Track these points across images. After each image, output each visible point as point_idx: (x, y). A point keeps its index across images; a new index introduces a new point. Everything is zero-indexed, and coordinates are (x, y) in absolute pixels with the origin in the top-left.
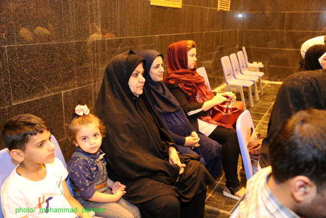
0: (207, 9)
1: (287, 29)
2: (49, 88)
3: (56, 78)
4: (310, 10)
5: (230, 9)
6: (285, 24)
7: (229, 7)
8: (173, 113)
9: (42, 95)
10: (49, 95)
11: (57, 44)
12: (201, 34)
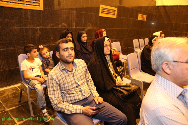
0: (131, 19)
1: (173, 31)
2: (52, 42)
3: (55, 39)
4: (185, 23)
5: (146, 20)
6: (173, 28)
7: (146, 19)
8: (88, 53)
9: (49, 44)
10: (52, 45)
11: (56, 28)
12: (128, 30)
